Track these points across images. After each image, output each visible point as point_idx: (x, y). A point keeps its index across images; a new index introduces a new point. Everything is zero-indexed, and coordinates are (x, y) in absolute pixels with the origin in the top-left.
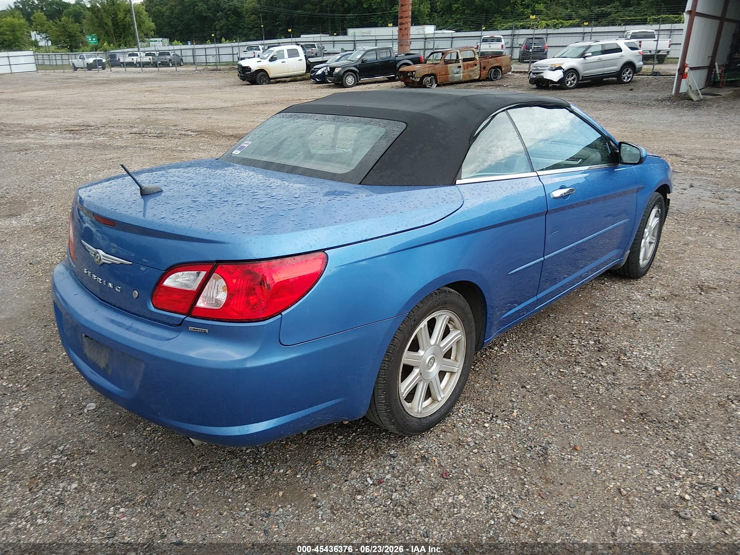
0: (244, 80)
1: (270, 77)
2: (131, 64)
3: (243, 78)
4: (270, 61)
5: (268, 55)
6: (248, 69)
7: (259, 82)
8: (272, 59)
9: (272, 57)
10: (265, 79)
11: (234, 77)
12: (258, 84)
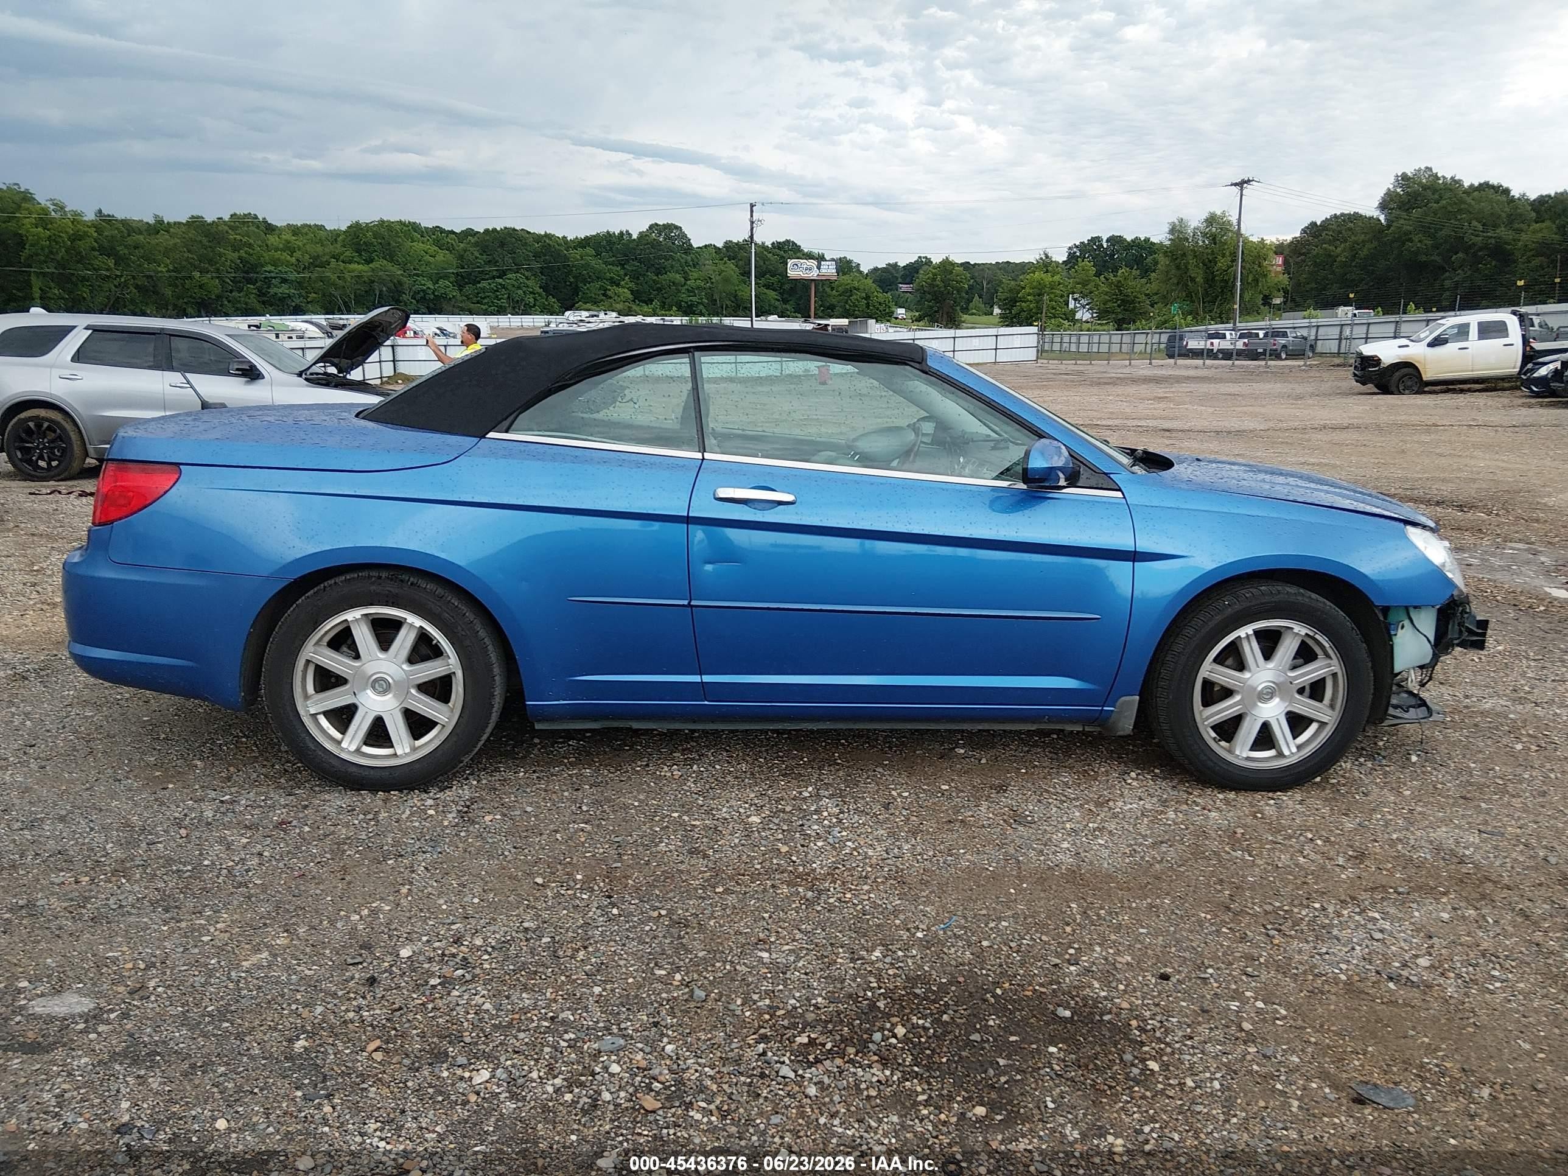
0: (1364, 384)
1: (1425, 379)
2: (1211, 354)
3: (1362, 380)
4: (1431, 345)
5: (1428, 334)
6: (1374, 361)
7: (1393, 389)
8: (1438, 342)
9: (1435, 339)
10: (1409, 383)
11: (1346, 379)
12: (1392, 393)
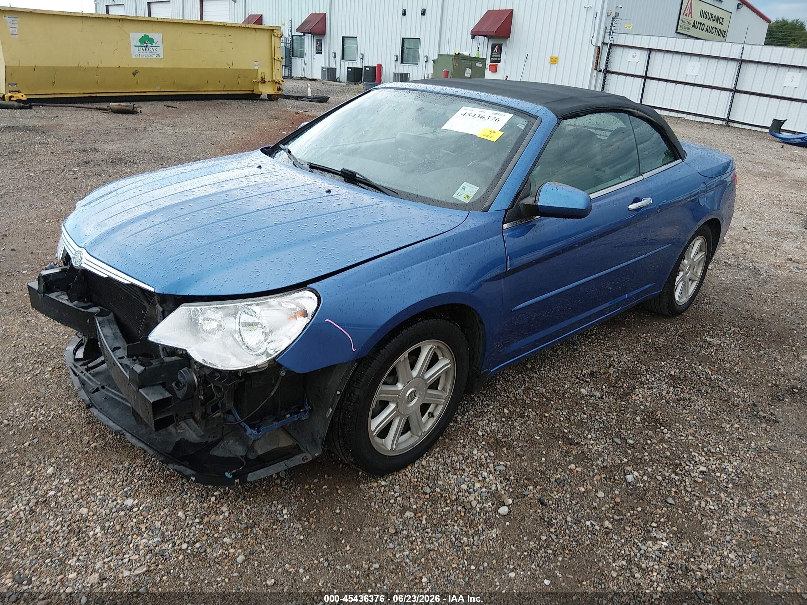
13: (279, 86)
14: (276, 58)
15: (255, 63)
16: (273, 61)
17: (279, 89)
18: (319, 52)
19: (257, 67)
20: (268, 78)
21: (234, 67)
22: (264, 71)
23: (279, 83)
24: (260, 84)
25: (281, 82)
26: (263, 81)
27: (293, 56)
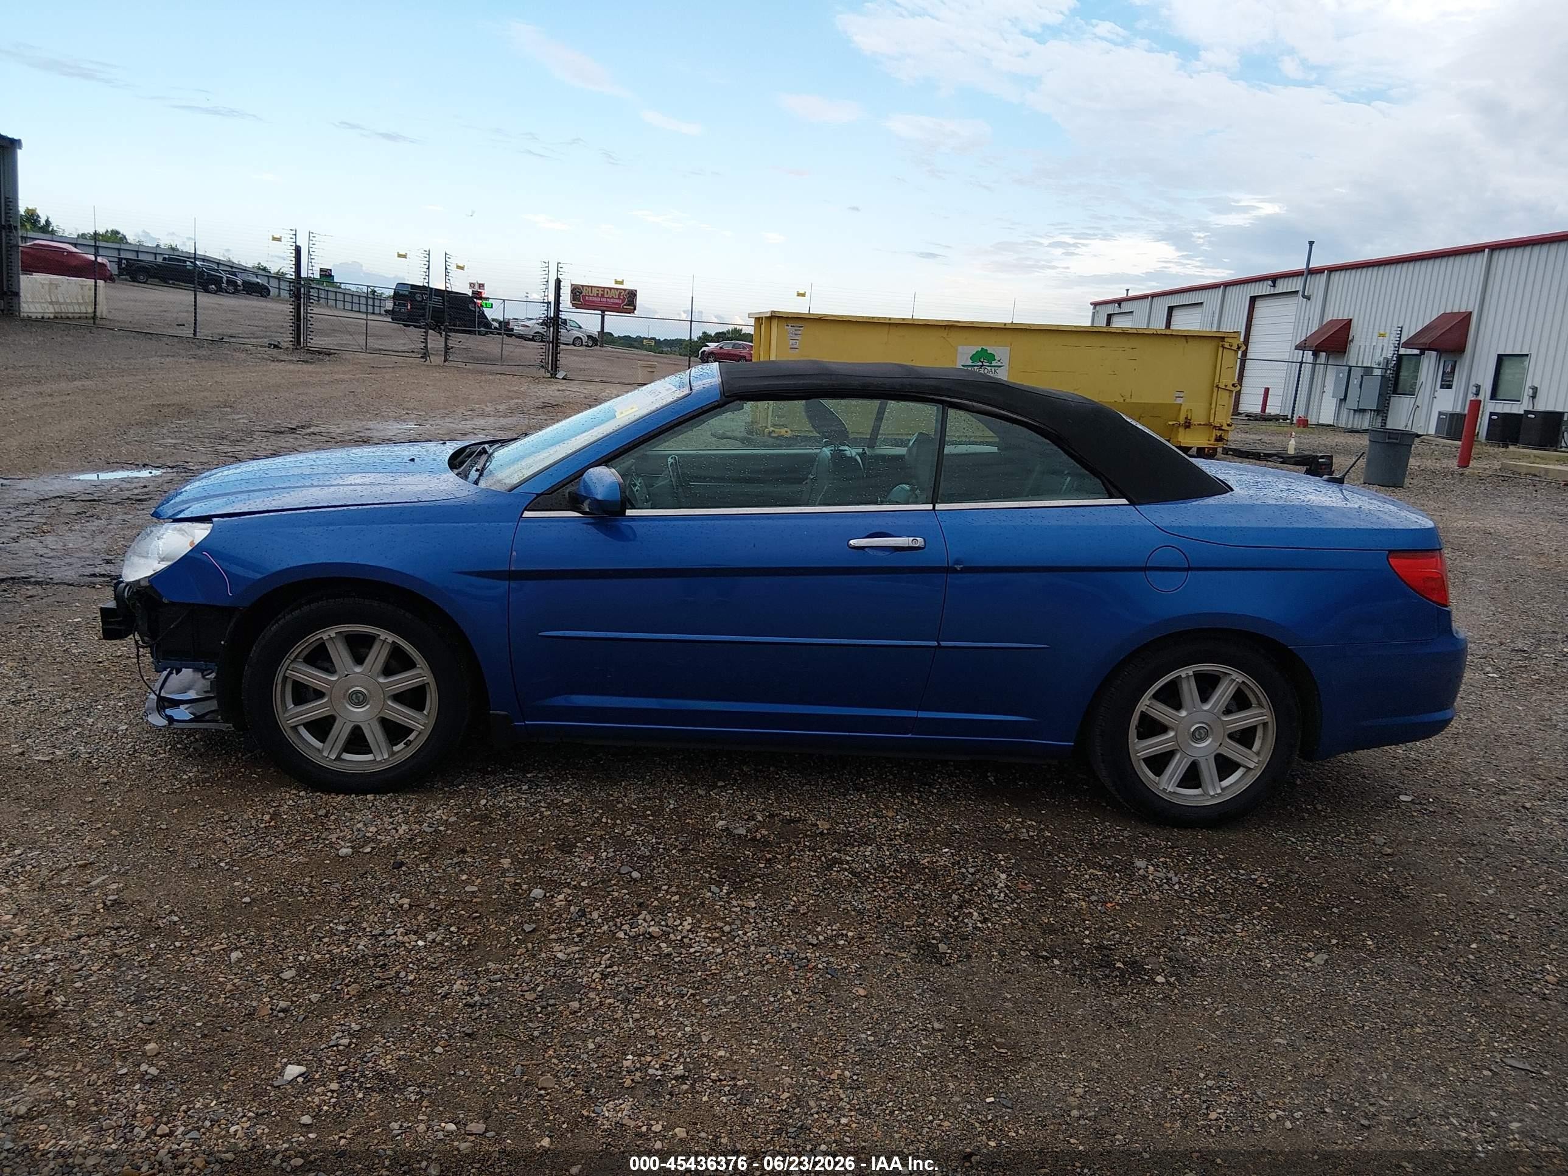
13: (1219, 433)
14: (1222, 385)
15: (1178, 394)
16: (1215, 390)
17: (1219, 439)
18: (1447, 385)
19: (1179, 401)
20: (1198, 418)
21: (1134, 400)
22: (1195, 408)
23: (1220, 429)
24: (1181, 430)
25: (1225, 427)
26: (1188, 425)
27: (1395, 392)
